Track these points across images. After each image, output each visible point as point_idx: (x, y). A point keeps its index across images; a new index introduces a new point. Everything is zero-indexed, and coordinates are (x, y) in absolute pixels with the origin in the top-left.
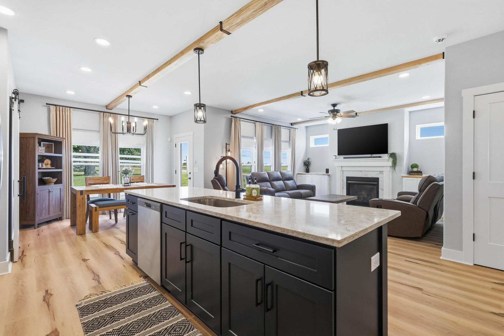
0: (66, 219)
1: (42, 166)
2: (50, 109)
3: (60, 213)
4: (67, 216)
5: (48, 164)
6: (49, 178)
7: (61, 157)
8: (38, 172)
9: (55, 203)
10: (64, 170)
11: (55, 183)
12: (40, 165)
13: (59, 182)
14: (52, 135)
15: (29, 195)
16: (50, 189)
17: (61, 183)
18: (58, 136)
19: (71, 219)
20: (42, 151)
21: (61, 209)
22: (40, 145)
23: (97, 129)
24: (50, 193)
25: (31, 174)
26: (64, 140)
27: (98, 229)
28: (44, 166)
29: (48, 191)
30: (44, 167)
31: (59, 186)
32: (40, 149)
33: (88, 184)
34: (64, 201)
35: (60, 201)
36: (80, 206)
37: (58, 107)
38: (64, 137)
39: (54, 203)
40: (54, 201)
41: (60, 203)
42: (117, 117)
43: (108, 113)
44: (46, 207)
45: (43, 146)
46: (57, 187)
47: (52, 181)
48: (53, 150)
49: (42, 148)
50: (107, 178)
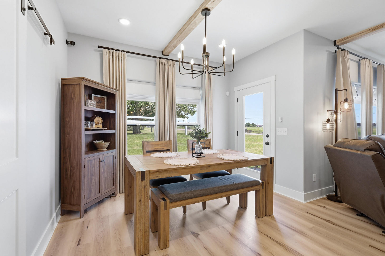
0: (120, 193)
1: (92, 126)
2: (102, 54)
3: (113, 188)
4: (121, 189)
5: (99, 123)
6: (101, 141)
7: (114, 114)
8: (85, 135)
9: (108, 175)
10: (117, 131)
11: (109, 148)
12: (89, 124)
13: (111, 147)
14: (105, 84)
15: (74, 168)
16: (101, 157)
17: (115, 148)
18: (111, 86)
19: (125, 193)
20: (93, 106)
21: (114, 183)
22: (90, 98)
23: (152, 80)
24: (101, 162)
25: (76, 138)
26: (118, 92)
27: (168, 242)
28: (94, 125)
29: (98, 160)
30: (95, 127)
31: (112, 152)
32: (90, 103)
33: (145, 152)
34: (117, 171)
35: (113, 173)
36: (140, 201)
37: (111, 51)
38: (118, 88)
39: (106, 176)
40: (105, 173)
41: (113, 174)
42: (174, 64)
43: (165, 59)
44: (96, 183)
45: (94, 100)
46: (109, 155)
47: (104, 146)
48: (106, 106)
49: (93, 102)
50: (168, 143)
